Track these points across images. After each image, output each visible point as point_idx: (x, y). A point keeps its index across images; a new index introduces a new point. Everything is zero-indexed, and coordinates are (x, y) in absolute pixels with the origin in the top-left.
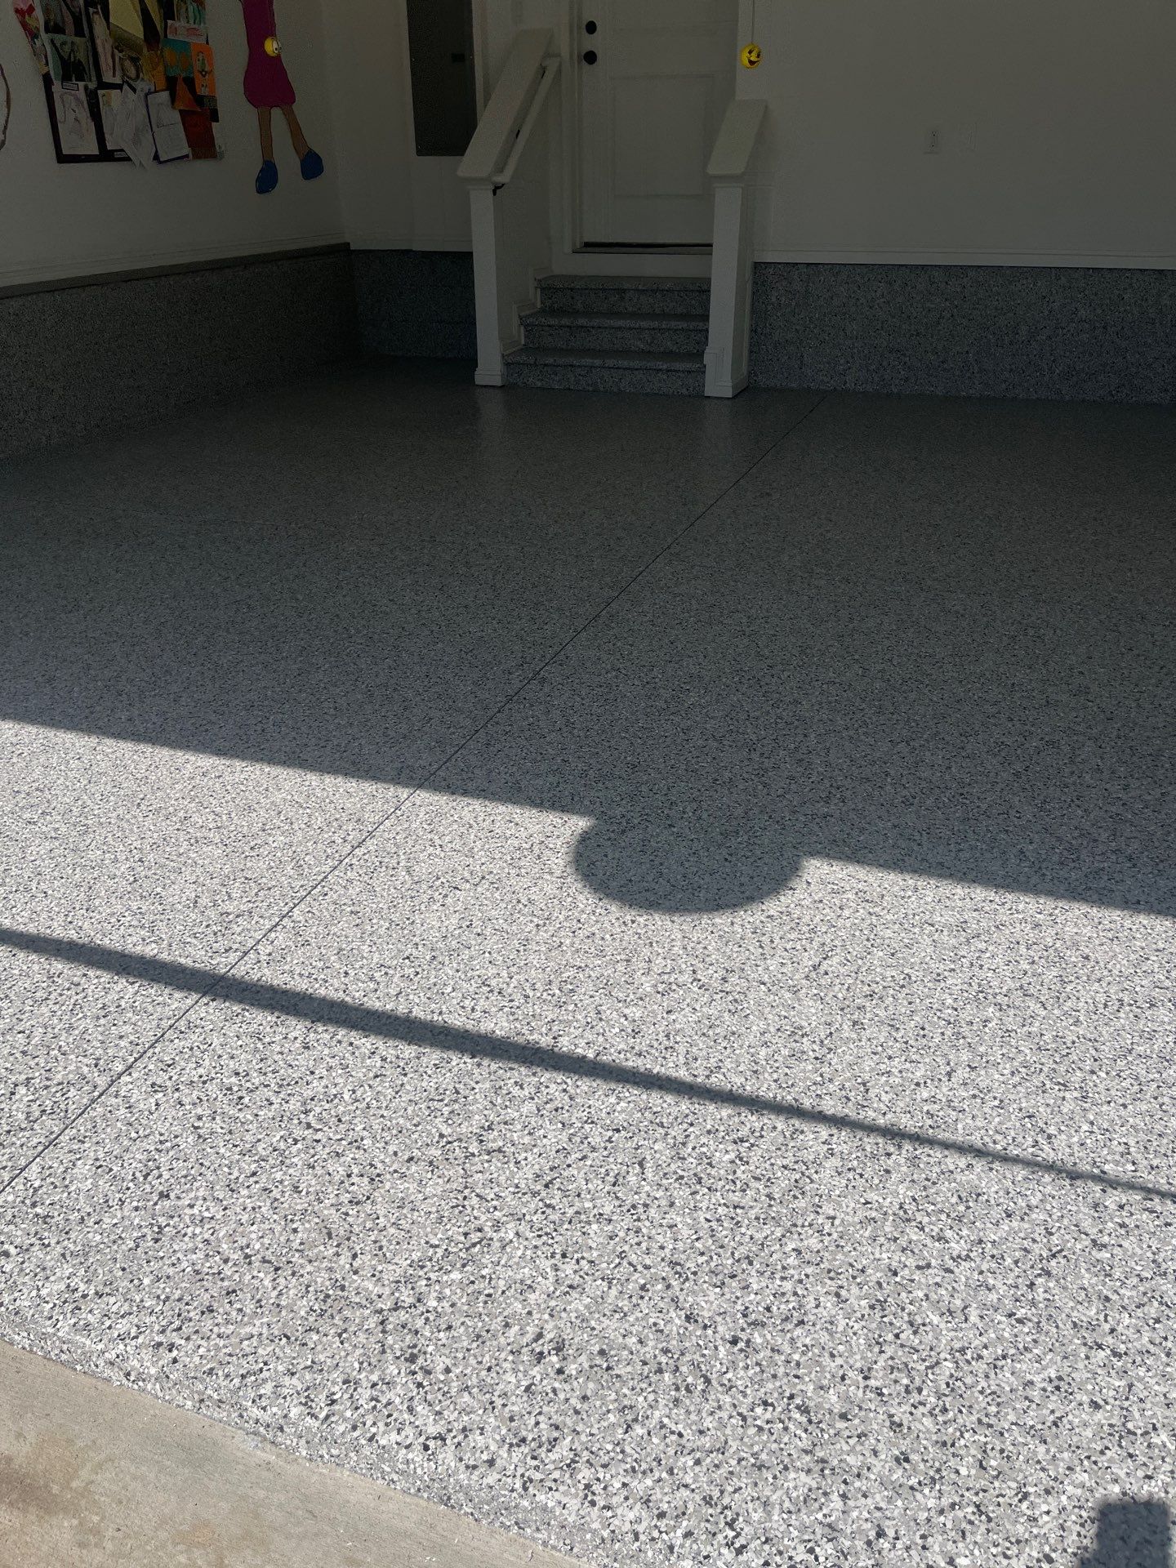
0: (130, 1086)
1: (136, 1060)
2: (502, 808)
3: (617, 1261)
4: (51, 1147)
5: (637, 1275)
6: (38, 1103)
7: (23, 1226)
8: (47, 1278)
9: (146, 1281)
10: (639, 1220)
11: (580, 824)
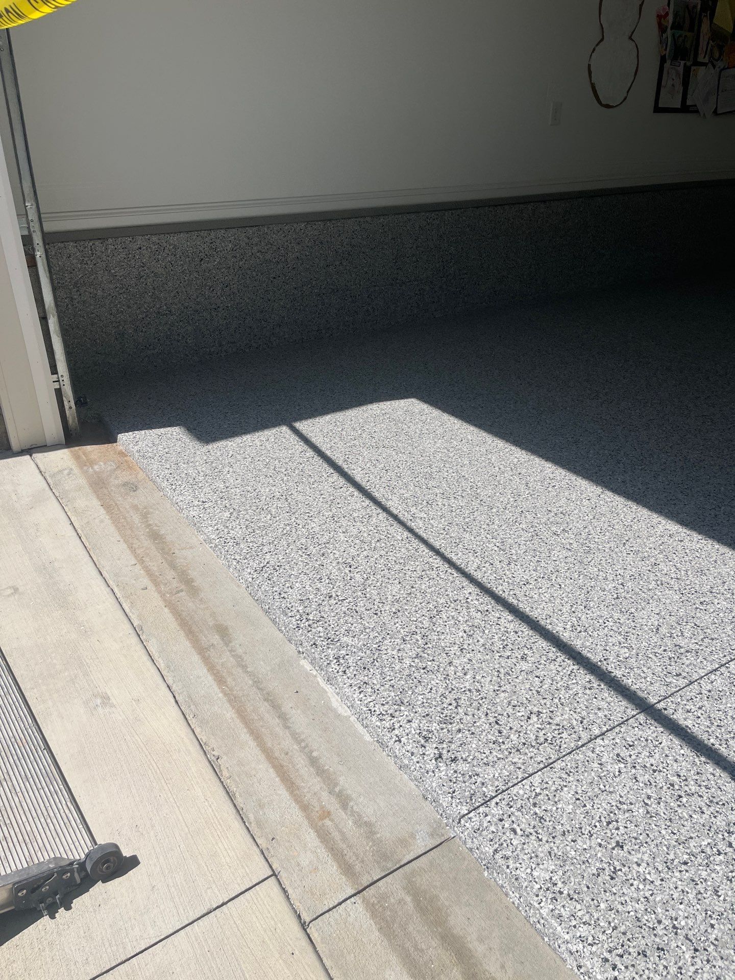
0: (602, 749)
1: (608, 731)
4: (548, 768)
6: (543, 732)
7: (526, 816)
8: (538, 864)
9: (603, 906)
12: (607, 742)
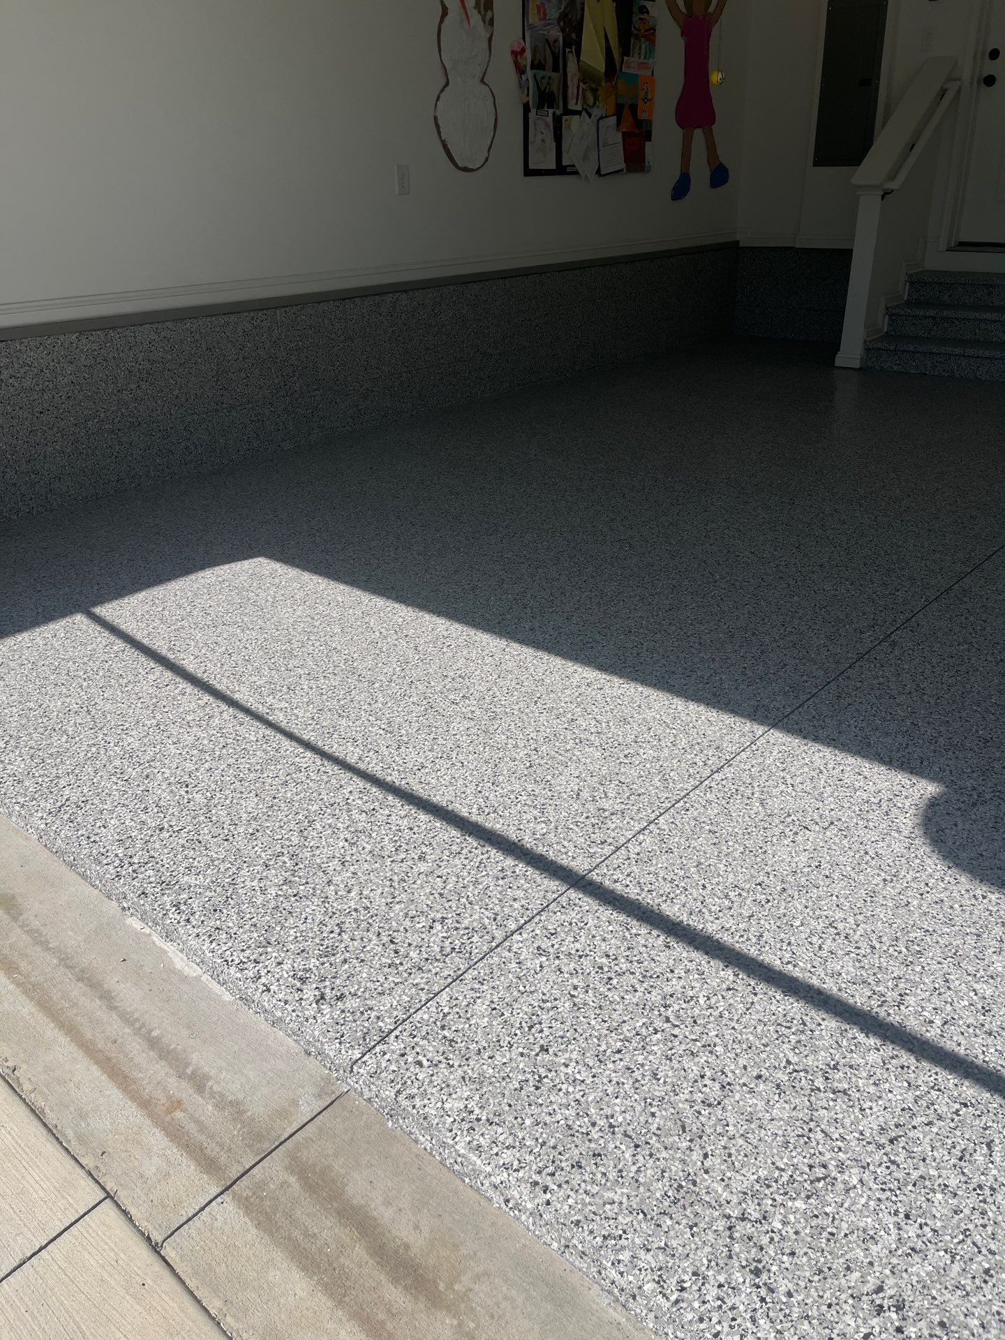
0: (521, 945)
1: (526, 923)
2: (851, 760)
3: (961, 1237)
4: (458, 982)
5: (980, 1258)
6: (450, 940)
7: (434, 1044)
8: (450, 1095)
9: (528, 1122)
10: (984, 1201)
11: (930, 789)
12: (525, 936)
